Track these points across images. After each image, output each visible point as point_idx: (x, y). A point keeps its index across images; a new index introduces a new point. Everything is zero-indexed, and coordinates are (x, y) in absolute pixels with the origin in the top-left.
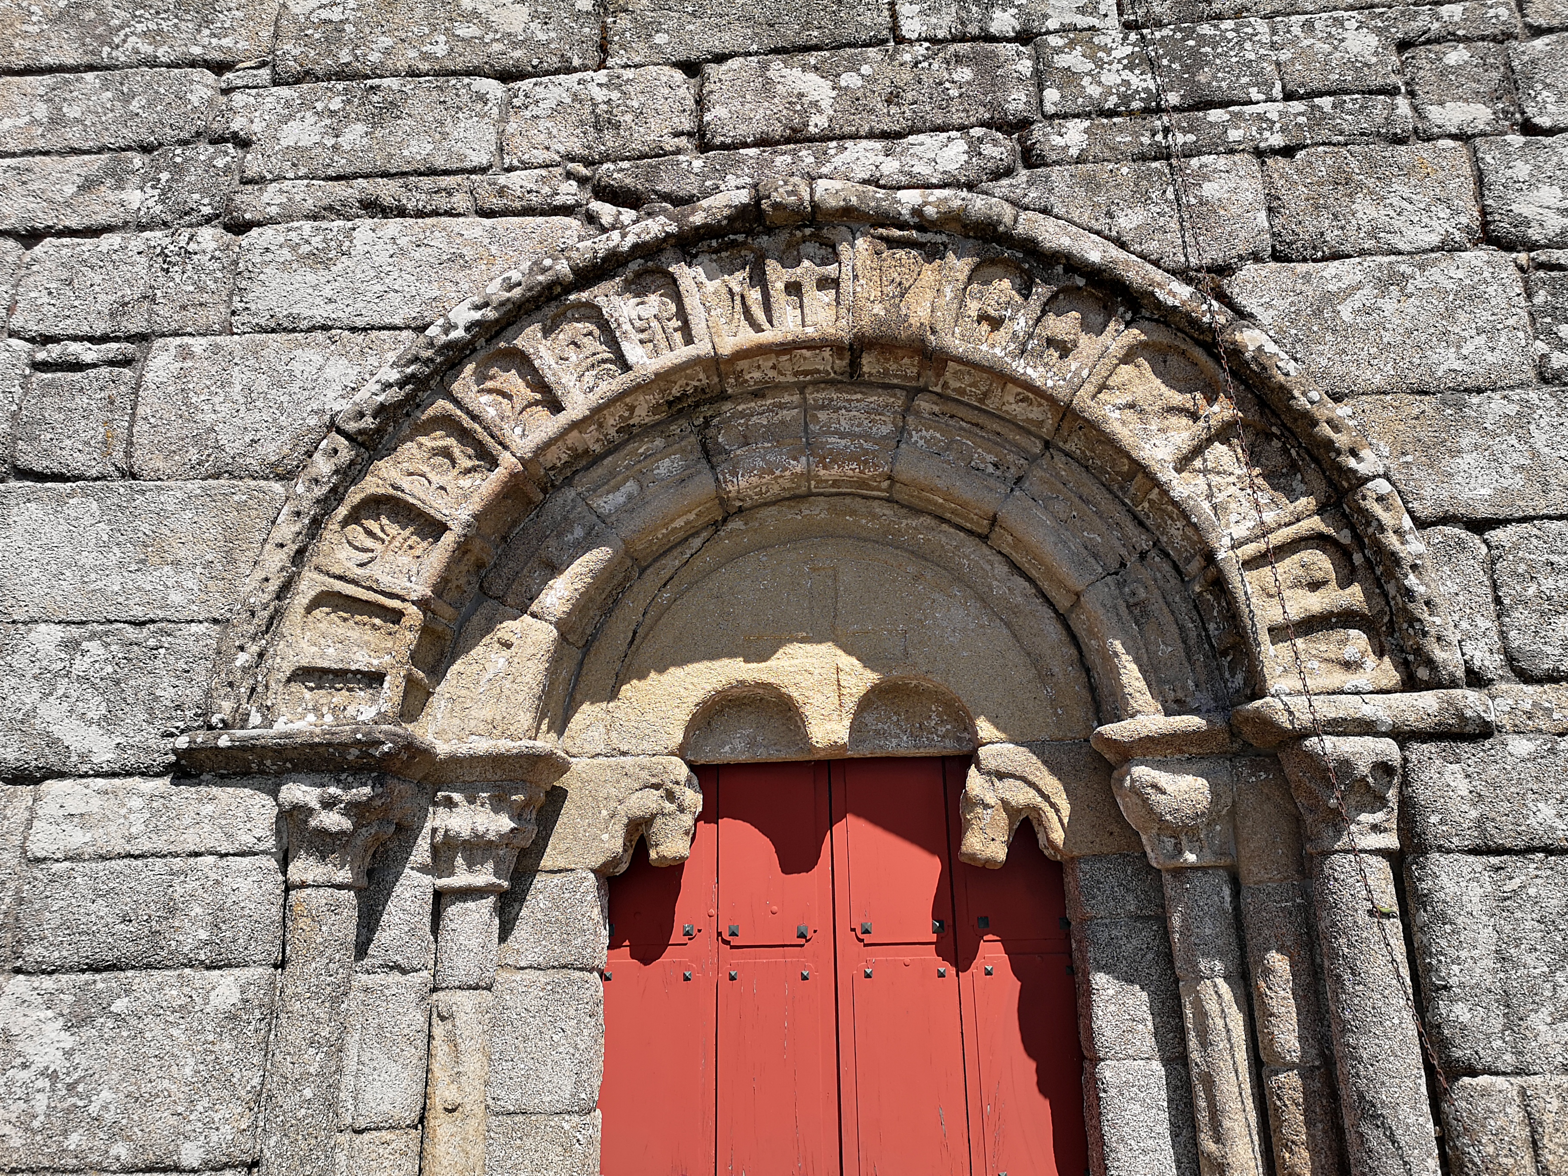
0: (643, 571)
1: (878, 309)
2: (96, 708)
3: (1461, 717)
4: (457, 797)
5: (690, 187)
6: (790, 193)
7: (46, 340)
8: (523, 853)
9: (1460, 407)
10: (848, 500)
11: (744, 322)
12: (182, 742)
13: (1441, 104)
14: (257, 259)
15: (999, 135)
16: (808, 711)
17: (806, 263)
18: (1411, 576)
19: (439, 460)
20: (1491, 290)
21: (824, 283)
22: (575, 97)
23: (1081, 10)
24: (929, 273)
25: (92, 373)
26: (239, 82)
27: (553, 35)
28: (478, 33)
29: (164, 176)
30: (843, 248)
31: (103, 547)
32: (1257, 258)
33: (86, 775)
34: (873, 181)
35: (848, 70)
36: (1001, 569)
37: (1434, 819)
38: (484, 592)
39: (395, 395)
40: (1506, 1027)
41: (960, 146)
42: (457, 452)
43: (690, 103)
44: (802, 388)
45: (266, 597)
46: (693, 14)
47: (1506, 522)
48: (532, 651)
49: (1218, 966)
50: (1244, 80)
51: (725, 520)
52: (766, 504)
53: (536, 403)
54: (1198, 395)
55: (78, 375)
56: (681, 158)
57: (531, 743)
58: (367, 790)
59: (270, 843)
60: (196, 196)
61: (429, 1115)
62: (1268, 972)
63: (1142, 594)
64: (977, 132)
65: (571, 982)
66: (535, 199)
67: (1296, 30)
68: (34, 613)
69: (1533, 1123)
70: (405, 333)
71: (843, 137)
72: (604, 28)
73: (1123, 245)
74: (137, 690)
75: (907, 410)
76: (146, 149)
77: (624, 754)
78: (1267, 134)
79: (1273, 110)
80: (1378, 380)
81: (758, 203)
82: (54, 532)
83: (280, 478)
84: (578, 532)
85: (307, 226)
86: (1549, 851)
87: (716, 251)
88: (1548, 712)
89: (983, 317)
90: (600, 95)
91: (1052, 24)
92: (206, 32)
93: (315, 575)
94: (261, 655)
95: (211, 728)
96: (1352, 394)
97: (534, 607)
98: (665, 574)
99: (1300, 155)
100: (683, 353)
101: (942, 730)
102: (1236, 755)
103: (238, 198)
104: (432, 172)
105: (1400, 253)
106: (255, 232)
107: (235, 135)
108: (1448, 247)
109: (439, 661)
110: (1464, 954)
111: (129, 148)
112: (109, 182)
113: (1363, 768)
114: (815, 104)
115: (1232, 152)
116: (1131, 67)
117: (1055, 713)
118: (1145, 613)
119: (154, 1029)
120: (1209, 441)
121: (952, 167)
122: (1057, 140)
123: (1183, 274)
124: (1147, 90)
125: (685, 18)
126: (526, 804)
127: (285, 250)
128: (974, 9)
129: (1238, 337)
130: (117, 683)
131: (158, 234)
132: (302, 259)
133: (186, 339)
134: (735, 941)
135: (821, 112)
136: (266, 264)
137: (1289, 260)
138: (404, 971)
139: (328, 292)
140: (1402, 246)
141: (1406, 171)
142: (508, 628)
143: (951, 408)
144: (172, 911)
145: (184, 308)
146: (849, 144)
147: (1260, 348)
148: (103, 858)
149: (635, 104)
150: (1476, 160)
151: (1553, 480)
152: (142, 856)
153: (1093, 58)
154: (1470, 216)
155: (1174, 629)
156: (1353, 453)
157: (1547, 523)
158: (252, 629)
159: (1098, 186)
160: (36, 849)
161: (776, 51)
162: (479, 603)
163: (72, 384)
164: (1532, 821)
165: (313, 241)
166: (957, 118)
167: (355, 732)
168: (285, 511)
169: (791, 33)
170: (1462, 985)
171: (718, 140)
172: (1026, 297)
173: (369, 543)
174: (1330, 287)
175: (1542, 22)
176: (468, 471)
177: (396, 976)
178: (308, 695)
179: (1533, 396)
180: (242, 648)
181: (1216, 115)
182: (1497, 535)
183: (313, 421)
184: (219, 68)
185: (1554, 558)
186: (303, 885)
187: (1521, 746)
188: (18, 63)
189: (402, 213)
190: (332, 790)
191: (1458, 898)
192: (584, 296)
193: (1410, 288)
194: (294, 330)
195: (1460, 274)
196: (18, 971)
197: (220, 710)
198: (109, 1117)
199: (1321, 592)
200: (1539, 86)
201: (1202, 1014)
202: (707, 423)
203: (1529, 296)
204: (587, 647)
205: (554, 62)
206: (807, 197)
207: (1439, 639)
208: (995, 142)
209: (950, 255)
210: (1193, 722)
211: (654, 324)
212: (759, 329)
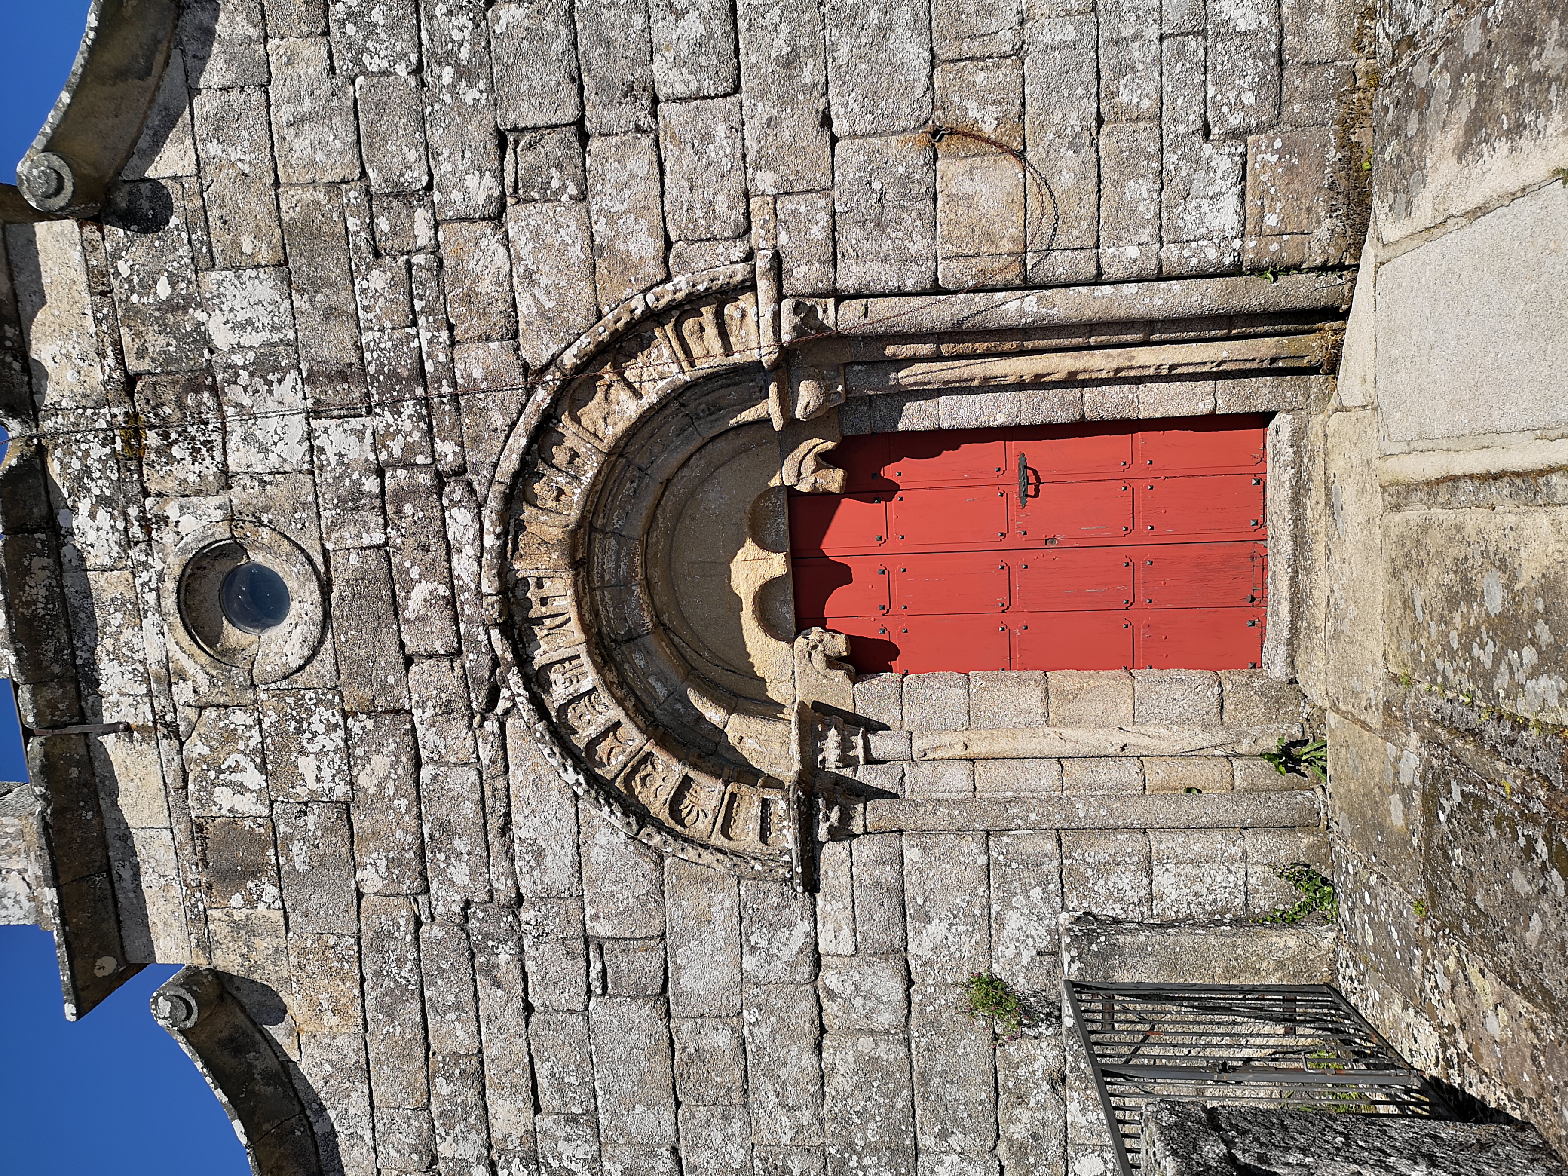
0: (693, 668)
1: (555, 556)
2: (784, 933)
3: (770, 270)
4: (820, 758)
5: (487, 660)
6: (493, 608)
7: (589, 991)
8: (846, 722)
9: (602, 248)
10: (649, 557)
11: (564, 628)
12: (800, 889)
13: (415, 237)
14: (540, 887)
15: (447, 489)
16: (768, 577)
17: (529, 595)
18: (699, 287)
19: (647, 782)
20: (533, 223)
21: (540, 584)
22: (432, 725)
23: (361, 439)
24: (532, 528)
25: (607, 963)
26: (427, 912)
27: (390, 741)
28: (392, 782)
29: (490, 943)
30: (519, 575)
31: (702, 942)
32: (517, 349)
33: (816, 933)
34: (479, 560)
35: (408, 574)
36: (686, 471)
37: (820, 285)
38: (714, 753)
39: (616, 807)
40: (916, 263)
41: (455, 511)
42: (643, 774)
43: (433, 662)
44: (592, 590)
45: (727, 859)
46: (374, 662)
47: (666, 231)
48: (744, 726)
49: (892, 376)
50: (406, 349)
51: (663, 625)
52: (653, 602)
53: (615, 735)
54: (598, 383)
55: (609, 970)
56: (467, 665)
57: (793, 723)
58: (820, 801)
59: (846, 843)
60: (502, 925)
61: (969, 756)
62: (894, 355)
63: (703, 406)
64: (445, 502)
65: (908, 692)
66: (497, 744)
67: (370, 316)
68: (737, 970)
69: (957, 256)
70: (580, 806)
71: (451, 576)
72: (384, 712)
73: (514, 424)
74: (774, 915)
75: (602, 531)
76: (472, 956)
77: (793, 673)
78: (441, 340)
79: (425, 336)
80: (589, 290)
81: (499, 624)
82: (696, 968)
83: (662, 861)
84: (678, 706)
85: (518, 863)
86: (834, 230)
87: (524, 645)
88: (765, 221)
89: (557, 499)
90: (429, 712)
91: (372, 457)
92: (396, 934)
93: (713, 838)
94: (755, 859)
95: (792, 878)
96: (597, 305)
97: (721, 727)
98: (695, 656)
99: (452, 321)
100: (585, 659)
101: (774, 500)
102: (788, 364)
103: (502, 902)
104: (482, 800)
105: (511, 270)
106: (523, 891)
107: (462, 909)
108: (506, 242)
109: (752, 773)
110: (884, 278)
111: (473, 965)
112: (494, 972)
113: (797, 320)
114: (431, 593)
115: (452, 360)
116: (400, 414)
117: (765, 443)
118: (714, 405)
119: (930, 884)
120: (624, 379)
121: (469, 517)
122: (450, 458)
123: (529, 392)
124: (414, 405)
125: (376, 666)
126: (823, 723)
127: (534, 873)
128: (363, 501)
129: (568, 367)
130: (771, 925)
131: (525, 941)
132: (538, 864)
133: (587, 918)
134: (887, 607)
135: (436, 589)
136: (542, 882)
137: (517, 330)
138: (904, 775)
139: (558, 848)
140: (507, 269)
141: (460, 261)
142: (732, 739)
143: (601, 507)
144: (878, 883)
145: (569, 922)
146: (456, 573)
147: (575, 356)
148: (854, 919)
149: (435, 692)
150: (451, 220)
151: (642, 204)
152: (853, 901)
153: (394, 436)
154: (487, 228)
155: (722, 391)
156: (632, 311)
157: (665, 209)
158: (743, 864)
159: (477, 436)
160: (851, 950)
161: (396, 614)
162: (720, 756)
163: (615, 973)
164: (820, 237)
165: (527, 859)
166: (437, 513)
167: (793, 809)
168: (681, 856)
169: (384, 606)
170: (898, 281)
171: (456, 645)
172: (544, 475)
173: (694, 813)
174: (535, 311)
175: (358, 171)
176: (654, 767)
177: (906, 779)
178: (773, 835)
179: (594, 208)
180: (753, 868)
181: (429, 367)
182: (673, 236)
183: (631, 848)
184: (418, 924)
185: (685, 208)
186: (865, 826)
187: (783, 239)
188: (421, 1034)
189: (508, 814)
190: (820, 817)
191: (857, 277)
192: (553, 714)
193: (534, 268)
194: (580, 863)
195: (523, 239)
196: (906, 949)
197: (783, 874)
198: (967, 898)
199: (704, 325)
200: (402, 180)
201: (916, 384)
202: (613, 641)
203: (534, 200)
204: (736, 695)
205: (408, 739)
206: (494, 598)
207: (731, 277)
208: (453, 492)
209: (521, 517)
210: (772, 388)
211: (567, 675)
212: (569, 619)
